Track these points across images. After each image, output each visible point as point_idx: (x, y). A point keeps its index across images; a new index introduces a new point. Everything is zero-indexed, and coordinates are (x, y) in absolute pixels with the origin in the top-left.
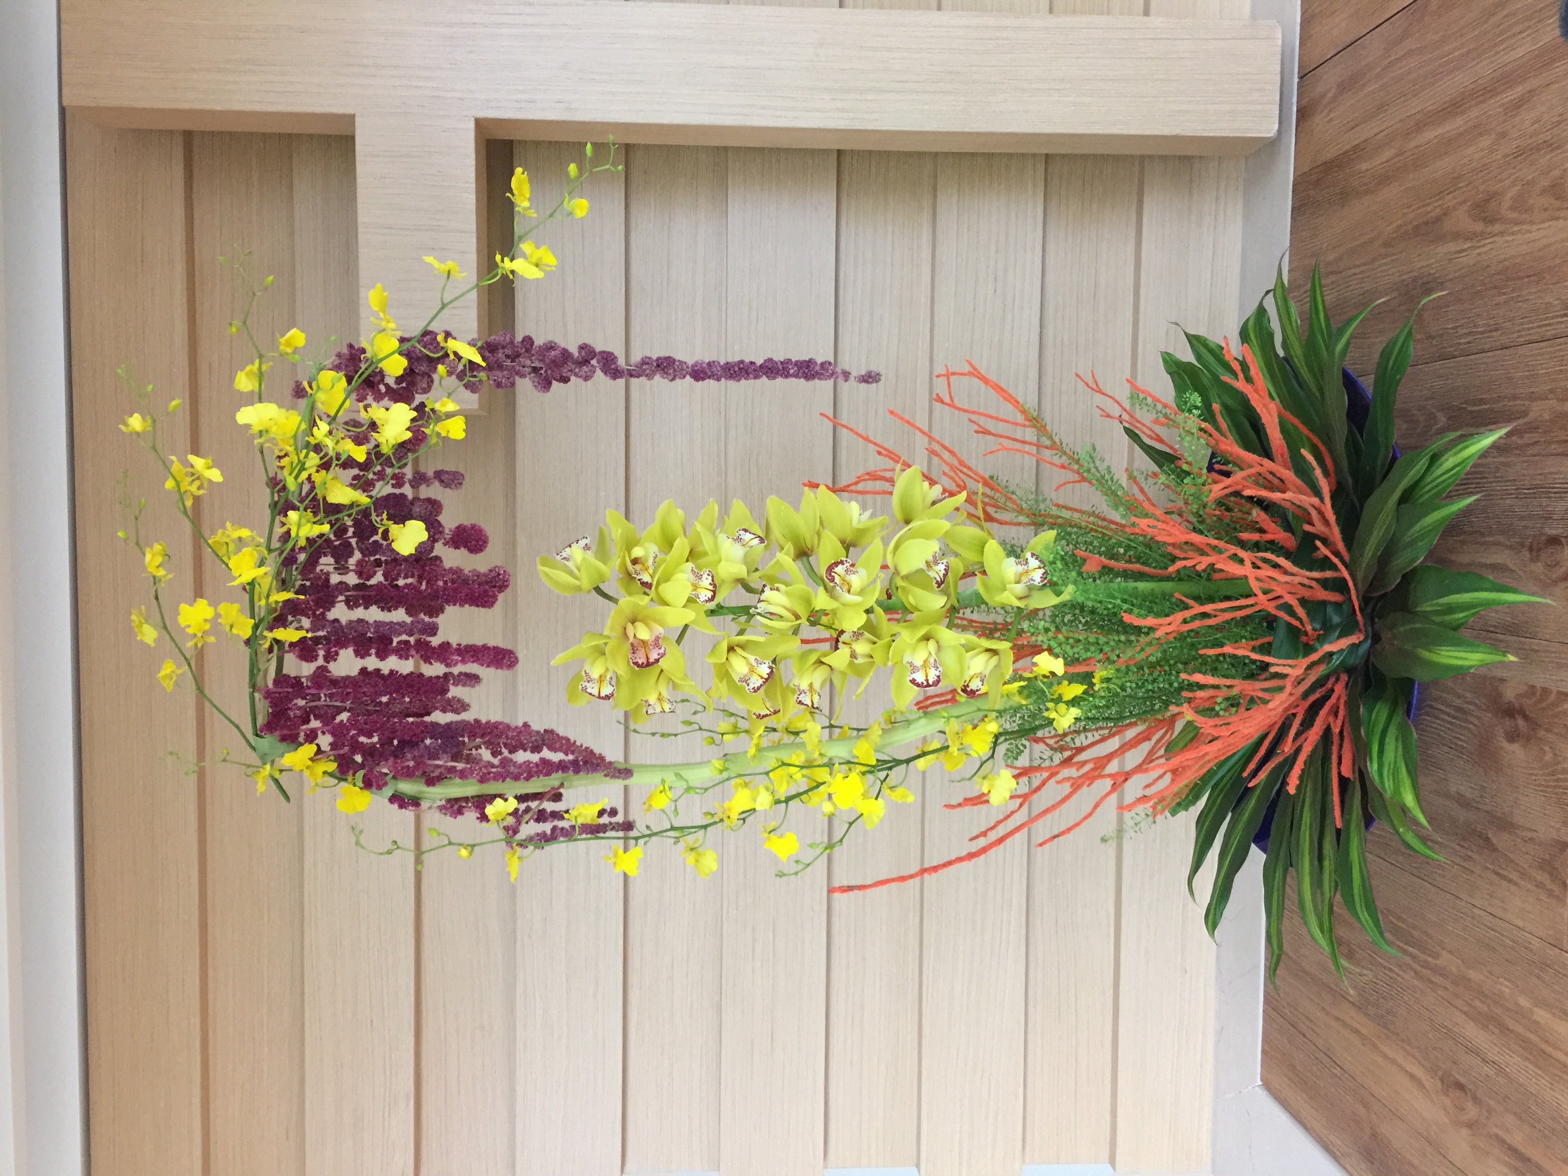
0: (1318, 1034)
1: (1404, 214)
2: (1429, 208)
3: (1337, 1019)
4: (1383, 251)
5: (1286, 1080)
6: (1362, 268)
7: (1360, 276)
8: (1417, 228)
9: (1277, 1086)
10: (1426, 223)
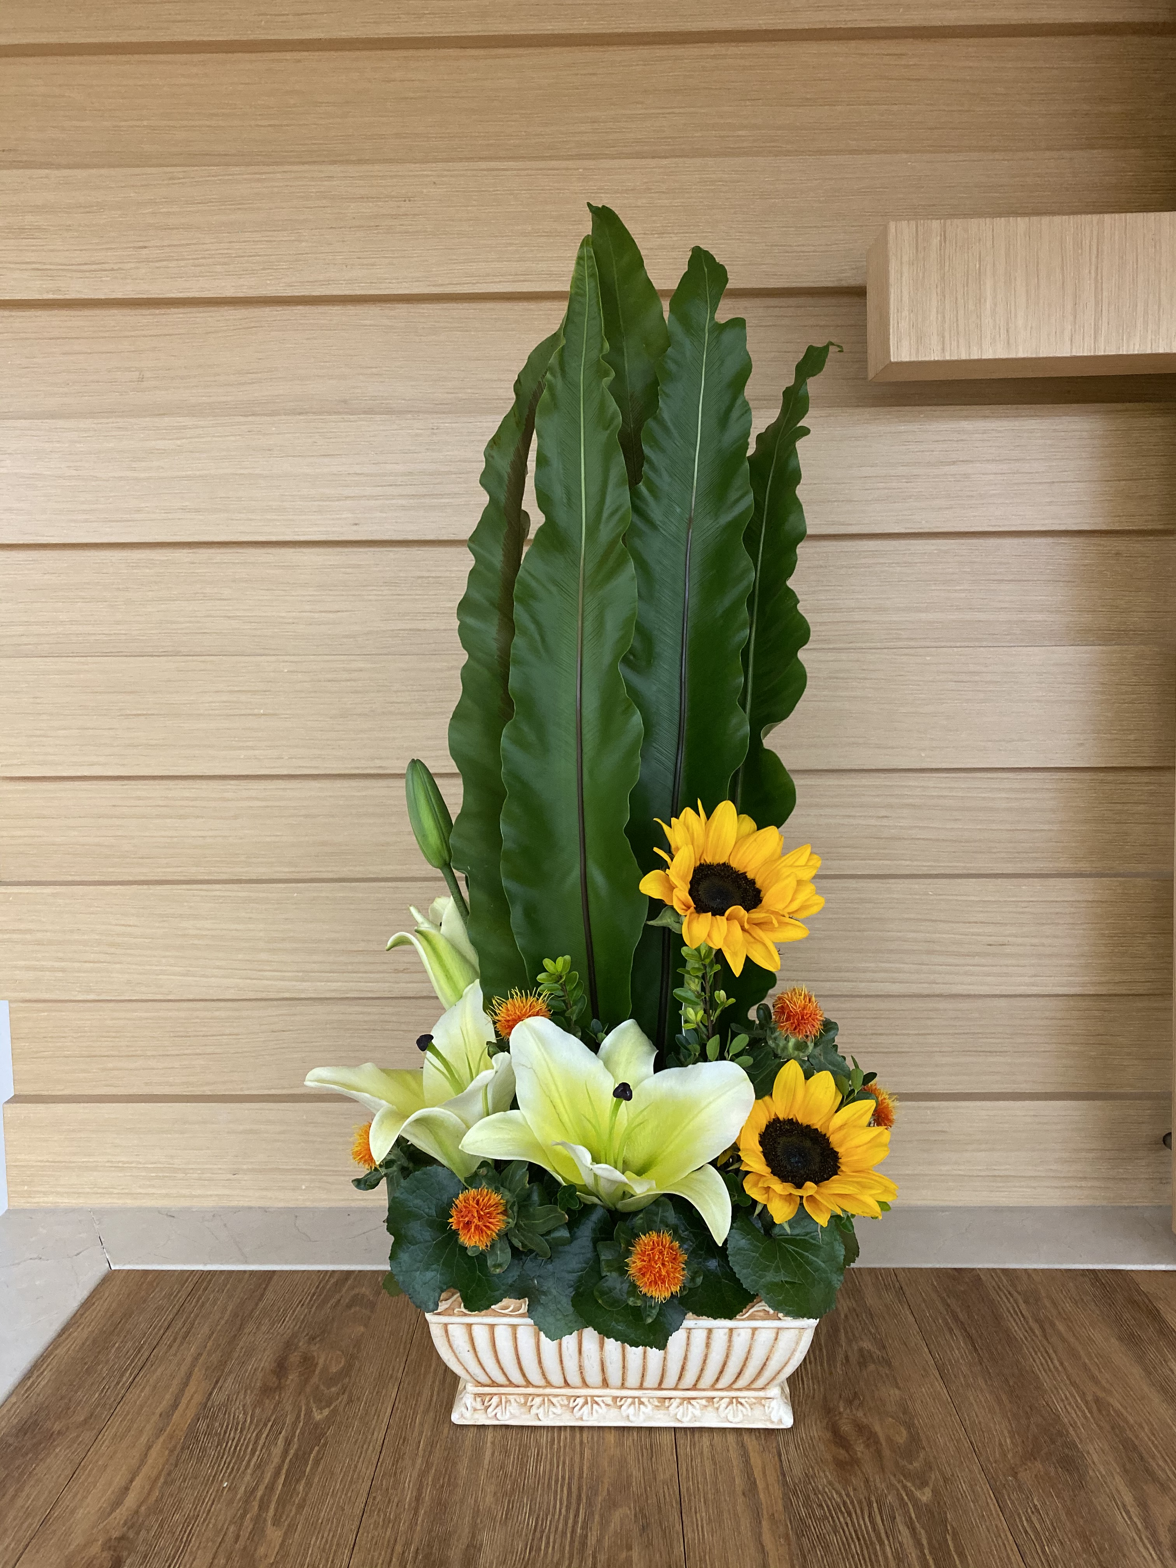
0: (170, 1346)
1: (1142, 1428)
2: (1161, 1463)
3: (189, 1375)
4: (1090, 1398)
5: (114, 1305)
6: (1060, 1368)
7: (1052, 1367)
8: (1135, 1448)
9: (106, 1295)
10: (1142, 1458)
